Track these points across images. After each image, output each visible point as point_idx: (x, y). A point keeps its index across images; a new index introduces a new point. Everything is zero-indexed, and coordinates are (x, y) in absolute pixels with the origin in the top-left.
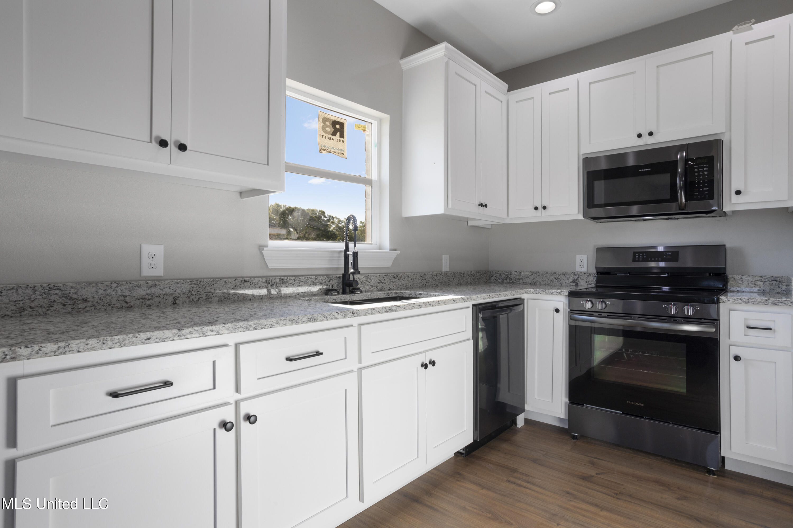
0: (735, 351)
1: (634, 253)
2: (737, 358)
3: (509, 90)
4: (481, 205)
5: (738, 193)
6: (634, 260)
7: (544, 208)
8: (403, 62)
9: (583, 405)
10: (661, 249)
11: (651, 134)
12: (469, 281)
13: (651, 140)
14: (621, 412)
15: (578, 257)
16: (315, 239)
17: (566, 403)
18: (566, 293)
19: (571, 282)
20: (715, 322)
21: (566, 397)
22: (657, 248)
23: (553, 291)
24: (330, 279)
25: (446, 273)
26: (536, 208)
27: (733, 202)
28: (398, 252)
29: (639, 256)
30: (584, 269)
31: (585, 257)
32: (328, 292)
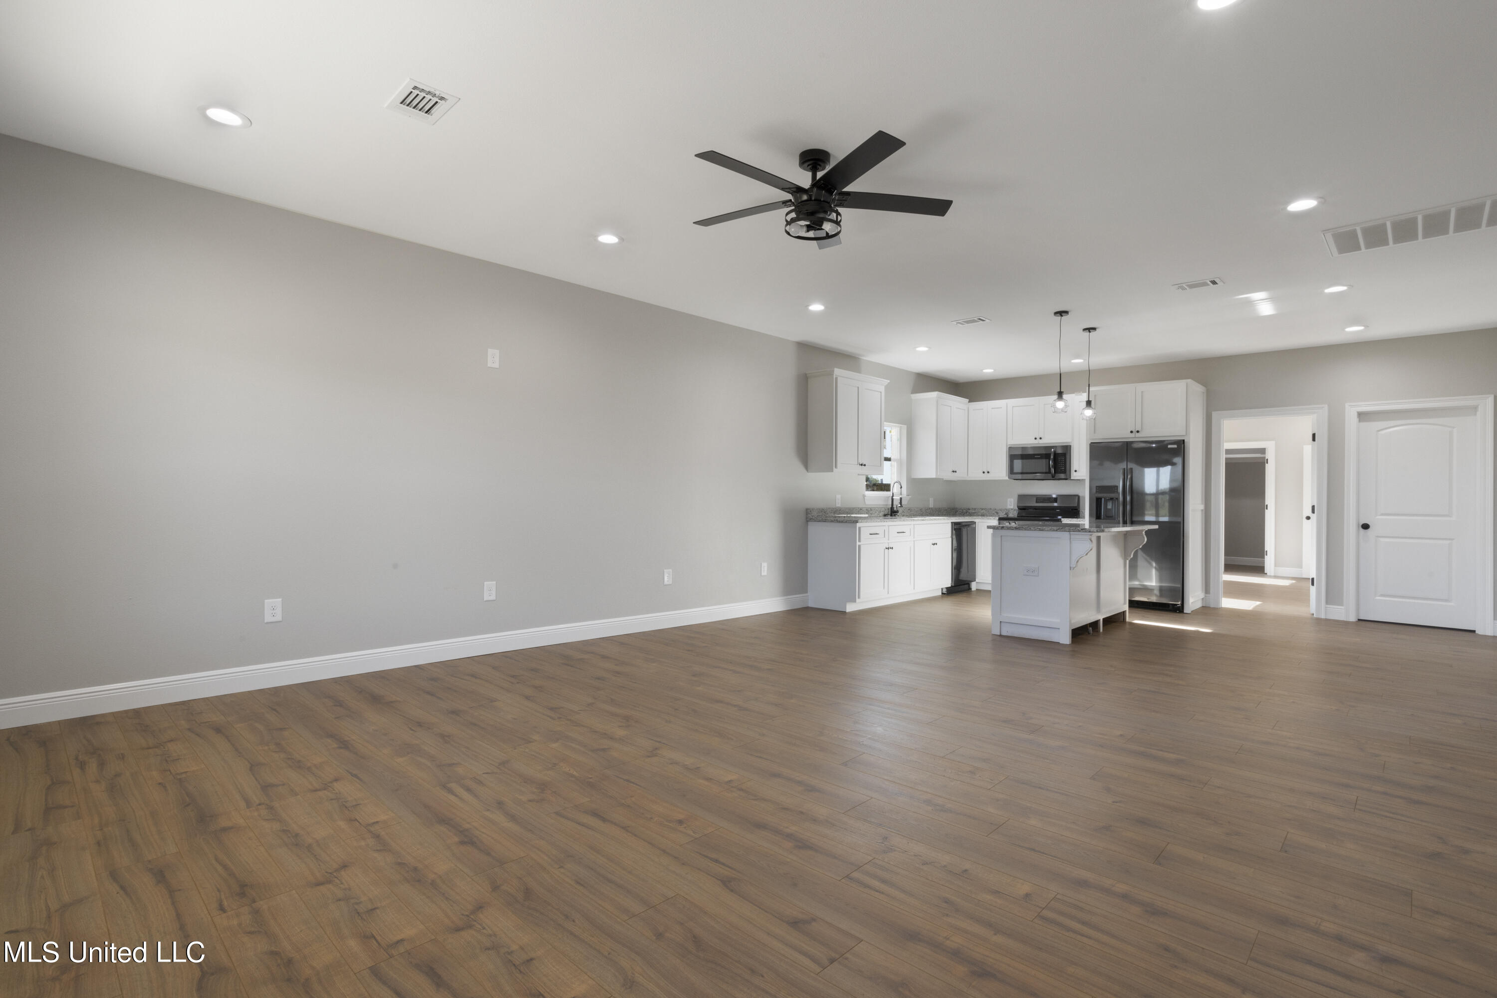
1: (1037, 499)
3: (969, 402)
4: (954, 472)
5: (1076, 471)
6: (1037, 502)
7: (988, 472)
8: (911, 395)
10: (1054, 496)
11: (1041, 438)
12: (944, 513)
13: (1041, 441)
15: (1009, 500)
16: (876, 490)
18: (997, 518)
19: (1002, 514)
23: (991, 518)
24: (886, 510)
25: (932, 508)
26: (984, 472)
27: (1074, 474)
28: (910, 497)
29: (1039, 500)
30: (1012, 507)
31: (1012, 500)
32: (885, 515)
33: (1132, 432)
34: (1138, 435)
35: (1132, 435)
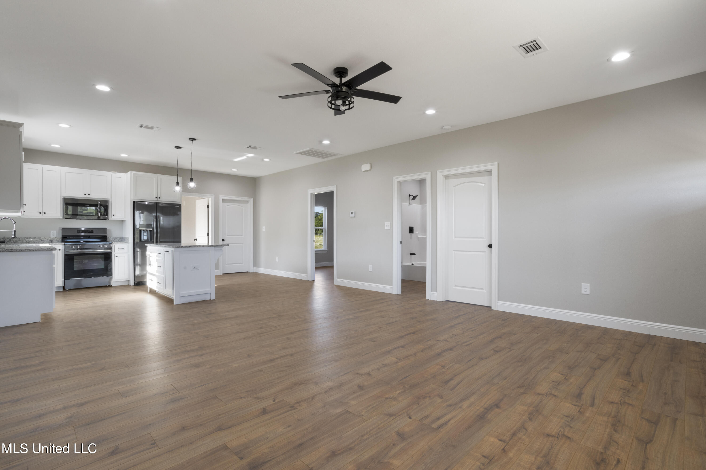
0: (116, 255)
1: (78, 230)
2: (117, 256)
5: (114, 215)
6: (78, 233)
7: (45, 213)
9: (70, 279)
10: (83, 229)
11: (89, 195)
13: (89, 197)
14: (84, 278)
15: (52, 232)
17: (63, 281)
19: (49, 241)
20: (111, 248)
21: (63, 279)
22: (81, 229)
23: (58, 243)
26: (41, 213)
27: (112, 217)
29: (80, 231)
30: (55, 236)
31: (55, 232)
33: (156, 198)
34: (159, 199)
35: (156, 199)
